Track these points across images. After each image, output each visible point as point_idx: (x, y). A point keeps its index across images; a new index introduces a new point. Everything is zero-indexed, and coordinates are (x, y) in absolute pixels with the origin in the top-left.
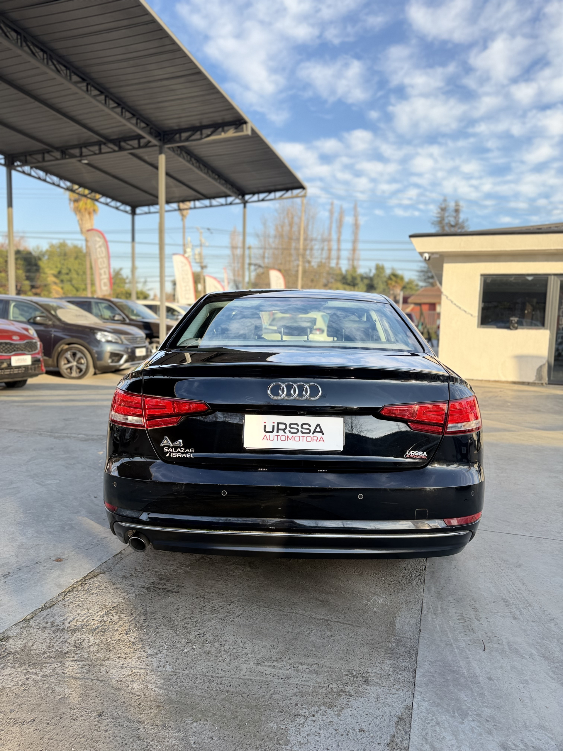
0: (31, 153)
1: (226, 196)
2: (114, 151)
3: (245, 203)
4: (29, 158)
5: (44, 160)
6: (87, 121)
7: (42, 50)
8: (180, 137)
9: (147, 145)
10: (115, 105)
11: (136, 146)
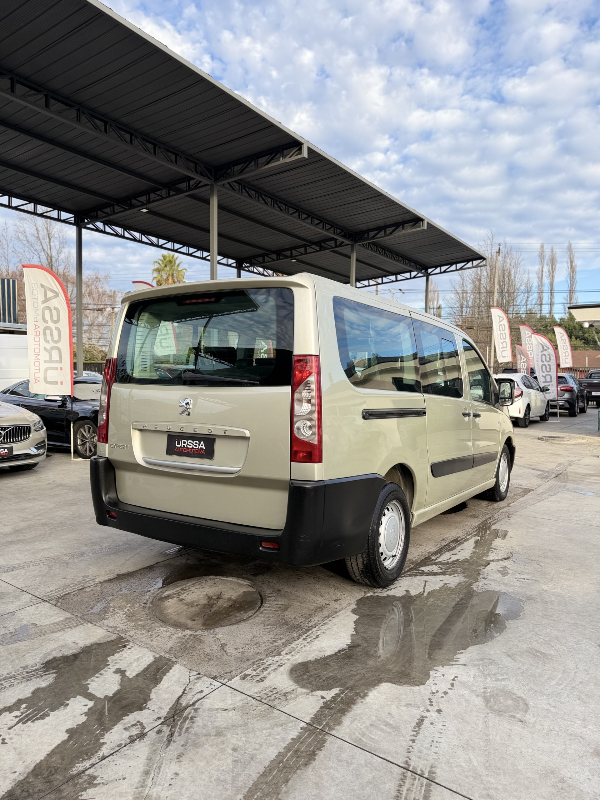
0: (254, 257)
1: (410, 272)
2: (317, 251)
3: (428, 275)
4: (253, 260)
5: (264, 262)
6: (297, 233)
7: (270, 198)
8: (368, 235)
9: (341, 244)
10: (319, 221)
11: (334, 246)
